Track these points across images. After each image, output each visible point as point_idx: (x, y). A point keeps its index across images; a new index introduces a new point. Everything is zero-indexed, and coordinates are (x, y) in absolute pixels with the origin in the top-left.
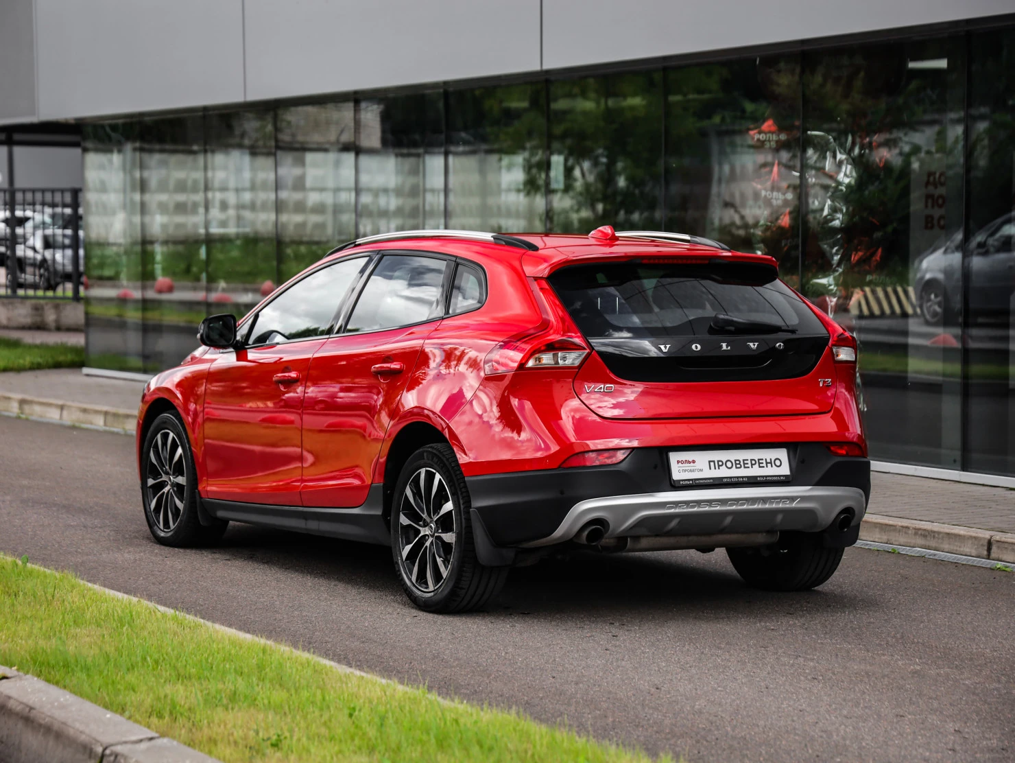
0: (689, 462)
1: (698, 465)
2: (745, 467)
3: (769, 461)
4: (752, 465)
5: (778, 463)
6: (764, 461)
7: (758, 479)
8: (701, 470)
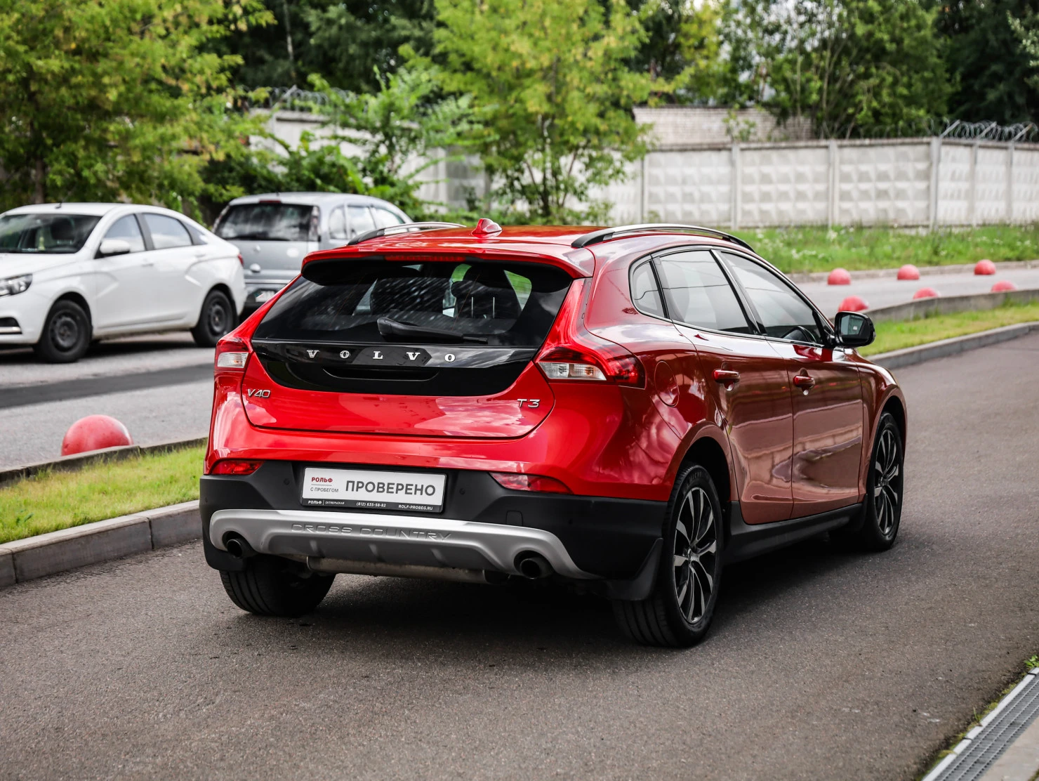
0: (325, 481)
1: (333, 485)
2: (388, 492)
3: (419, 487)
4: (398, 490)
5: (430, 490)
6: (413, 488)
7: (400, 506)
8: (337, 490)
